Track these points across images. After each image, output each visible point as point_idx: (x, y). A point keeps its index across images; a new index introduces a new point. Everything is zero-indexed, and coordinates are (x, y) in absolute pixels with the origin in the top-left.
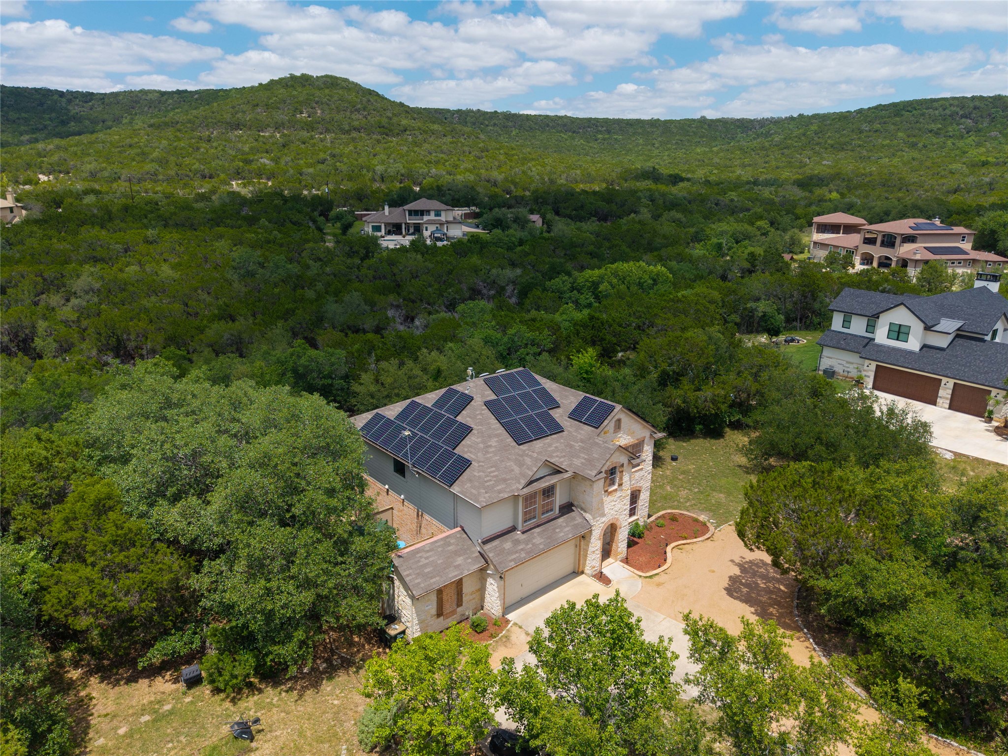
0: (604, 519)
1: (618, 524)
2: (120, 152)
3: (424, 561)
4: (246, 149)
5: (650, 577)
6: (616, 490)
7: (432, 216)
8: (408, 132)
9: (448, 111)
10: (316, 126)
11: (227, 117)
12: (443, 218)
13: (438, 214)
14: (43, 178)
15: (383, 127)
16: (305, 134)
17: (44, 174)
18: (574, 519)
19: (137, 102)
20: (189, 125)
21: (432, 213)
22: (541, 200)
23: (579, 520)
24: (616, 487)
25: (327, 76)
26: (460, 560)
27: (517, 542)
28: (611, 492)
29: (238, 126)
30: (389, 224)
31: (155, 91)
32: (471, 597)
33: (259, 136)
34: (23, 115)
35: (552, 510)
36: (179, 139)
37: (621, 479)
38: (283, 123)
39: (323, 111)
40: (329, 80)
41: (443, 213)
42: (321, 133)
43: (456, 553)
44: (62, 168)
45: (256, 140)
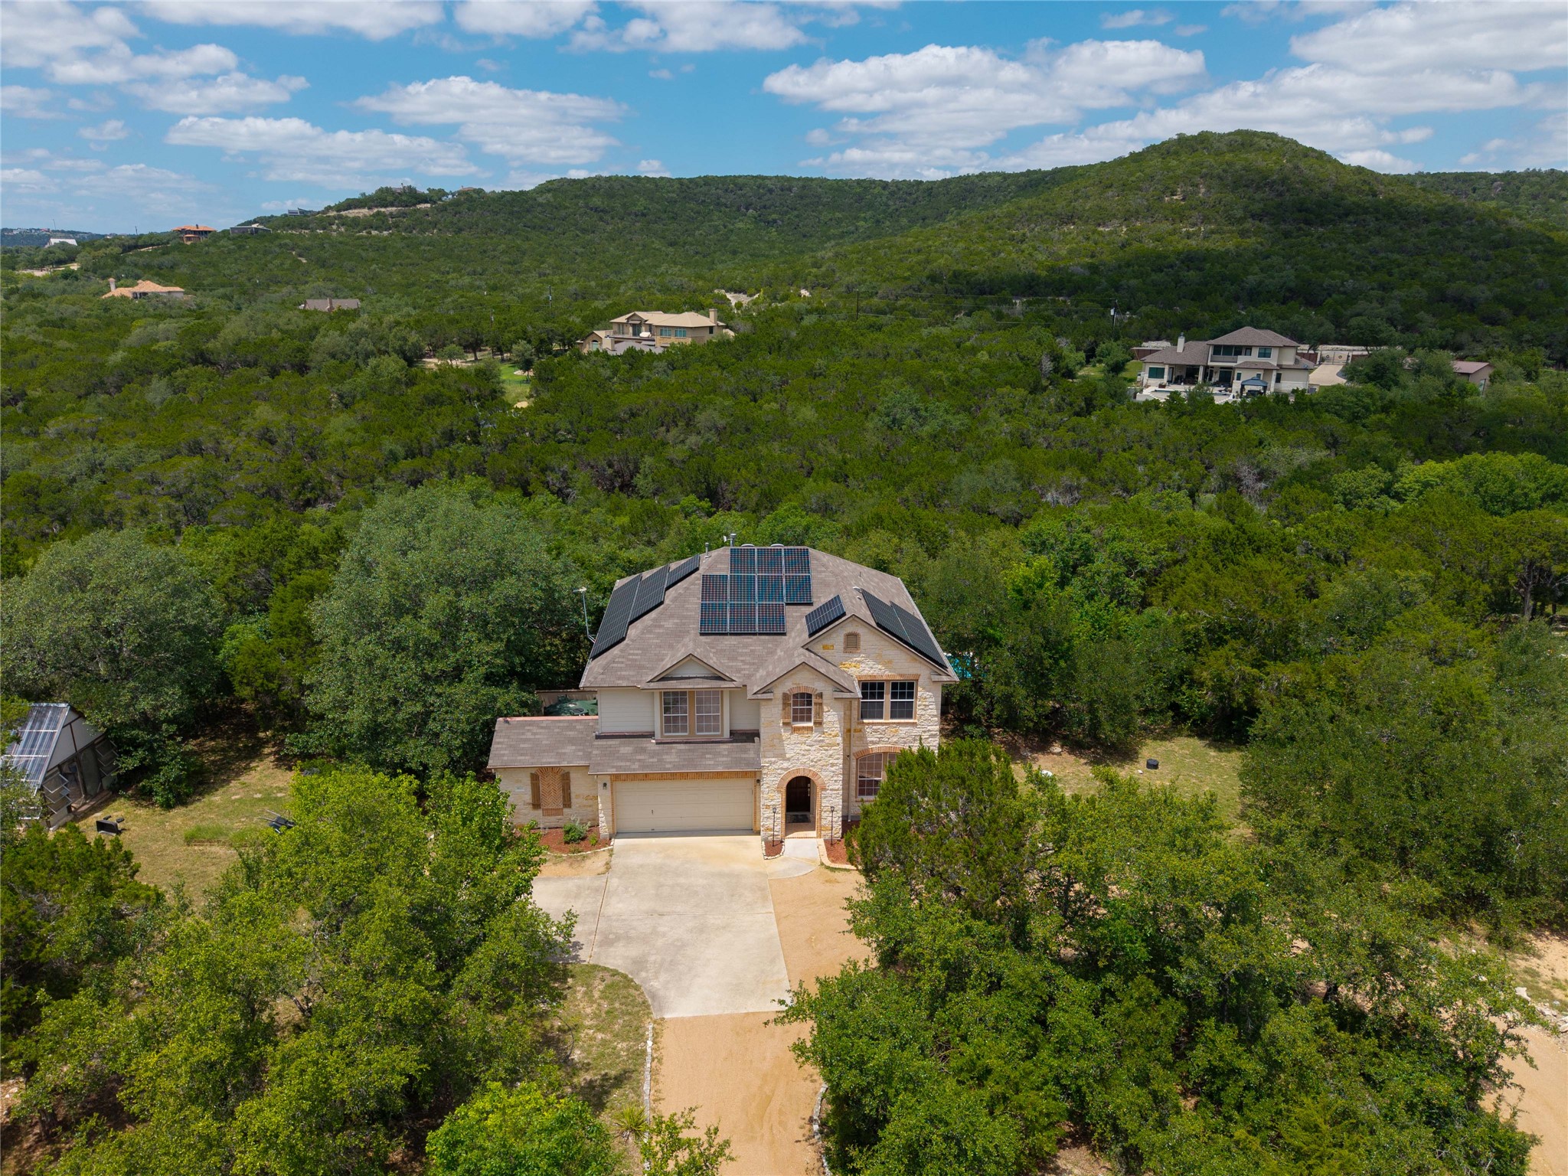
0: (786, 765)
1: (817, 781)
2: (901, 260)
3: (529, 735)
4: (1063, 252)
5: (833, 870)
6: (810, 729)
7: (1254, 357)
8: (1351, 218)
9: (1484, 176)
10: (1187, 213)
11: (1060, 206)
12: (1273, 361)
13: (1265, 352)
14: (804, 292)
15: (1307, 210)
16: (1166, 226)
17: (806, 288)
18: (746, 751)
19: (971, 191)
20: (1006, 220)
21: (1255, 352)
22: (1528, 337)
23: (751, 755)
24: (811, 724)
25: (1239, 132)
26: (569, 749)
27: (643, 750)
28: (799, 729)
29: (1069, 219)
30: (1181, 366)
31: (997, 174)
32: (585, 802)
33: (1094, 231)
34: (838, 215)
35: (716, 729)
36: (982, 239)
37: (819, 714)
38: (1137, 212)
39: (1209, 188)
40: (1239, 138)
41: (1275, 353)
42: (1194, 225)
43: (572, 741)
44: (828, 281)
45: (1088, 239)
